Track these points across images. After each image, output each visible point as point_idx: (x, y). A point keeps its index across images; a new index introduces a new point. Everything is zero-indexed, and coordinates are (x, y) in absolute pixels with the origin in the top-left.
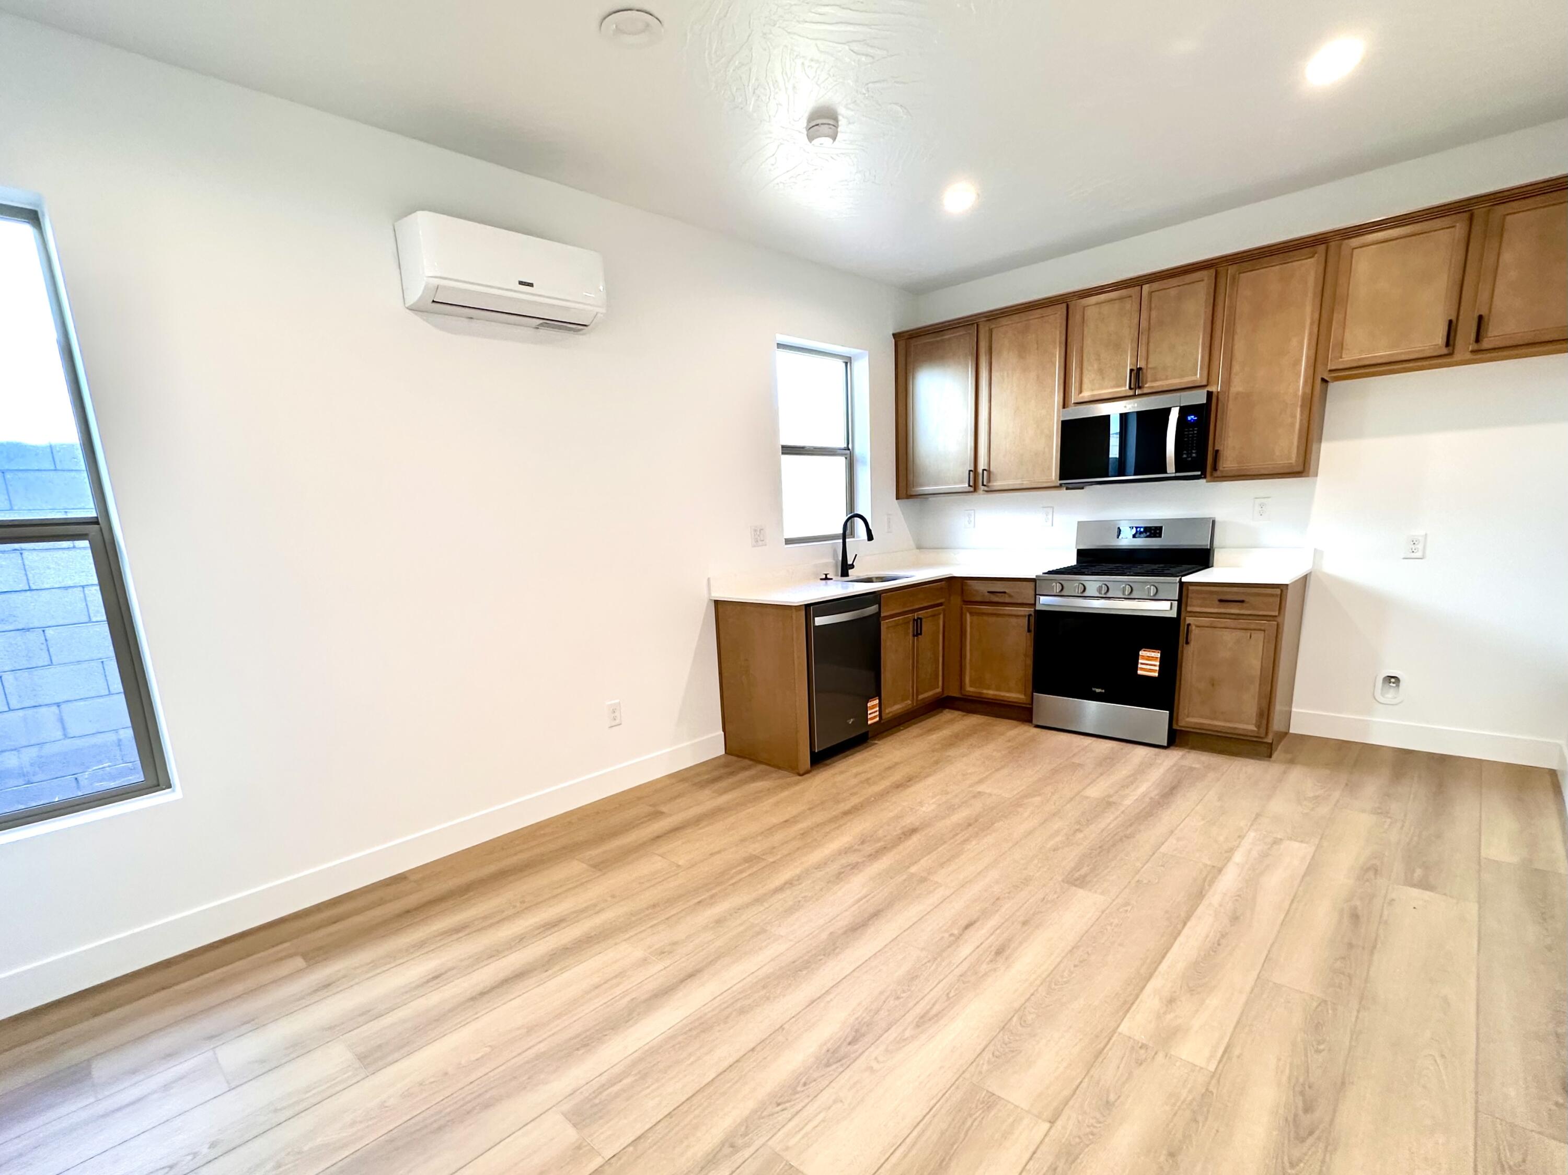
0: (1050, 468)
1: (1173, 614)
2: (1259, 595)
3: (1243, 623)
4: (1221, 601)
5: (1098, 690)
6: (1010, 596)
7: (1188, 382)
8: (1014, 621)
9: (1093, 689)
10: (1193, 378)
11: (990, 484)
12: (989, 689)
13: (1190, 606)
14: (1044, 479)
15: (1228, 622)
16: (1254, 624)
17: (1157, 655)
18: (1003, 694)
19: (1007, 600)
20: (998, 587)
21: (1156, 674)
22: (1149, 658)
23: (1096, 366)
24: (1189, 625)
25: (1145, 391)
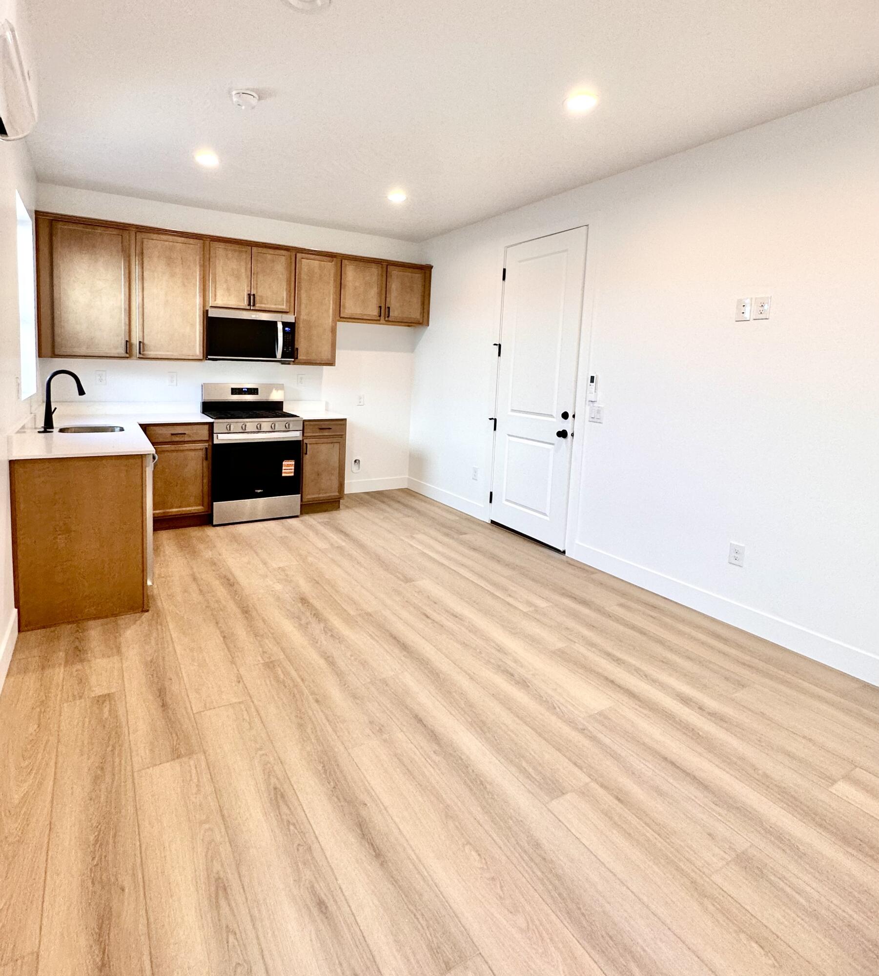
0: (194, 346)
1: (300, 439)
2: (337, 425)
3: (329, 440)
4: (320, 429)
5: (259, 491)
6: (190, 436)
7: (280, 309)
8: (192, 454)
9: (256, 491)
10: (282, 307)
11: (145, 353)
12: (172, 508)
13: (307, 433)
14: (191, 353)
15: (325, 440)
16: (335, 440)
17: (293, 463)
18: (184, 509)
19: (187, 439)
20: (179, 430)
21: (293, 474)
22: (288, 465)
23: (225, 286)
24: (306, 444)
25: (257, 308)
